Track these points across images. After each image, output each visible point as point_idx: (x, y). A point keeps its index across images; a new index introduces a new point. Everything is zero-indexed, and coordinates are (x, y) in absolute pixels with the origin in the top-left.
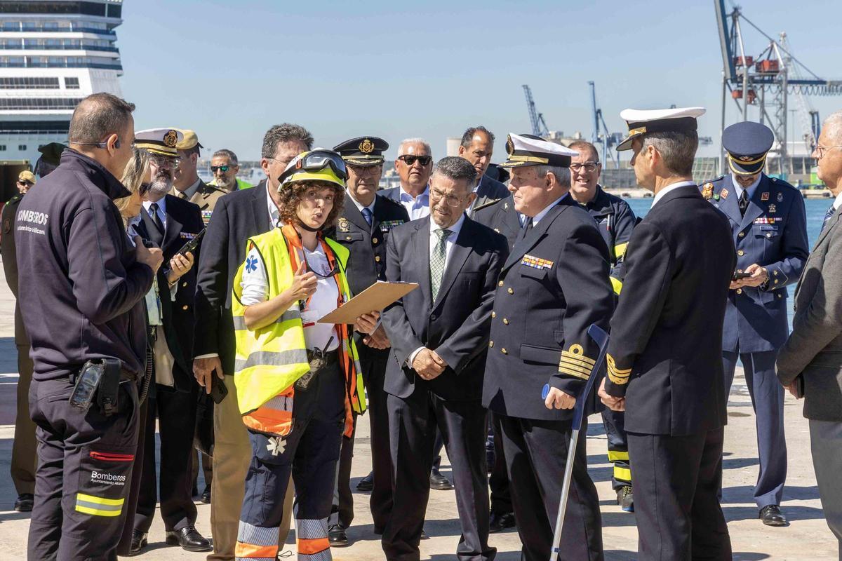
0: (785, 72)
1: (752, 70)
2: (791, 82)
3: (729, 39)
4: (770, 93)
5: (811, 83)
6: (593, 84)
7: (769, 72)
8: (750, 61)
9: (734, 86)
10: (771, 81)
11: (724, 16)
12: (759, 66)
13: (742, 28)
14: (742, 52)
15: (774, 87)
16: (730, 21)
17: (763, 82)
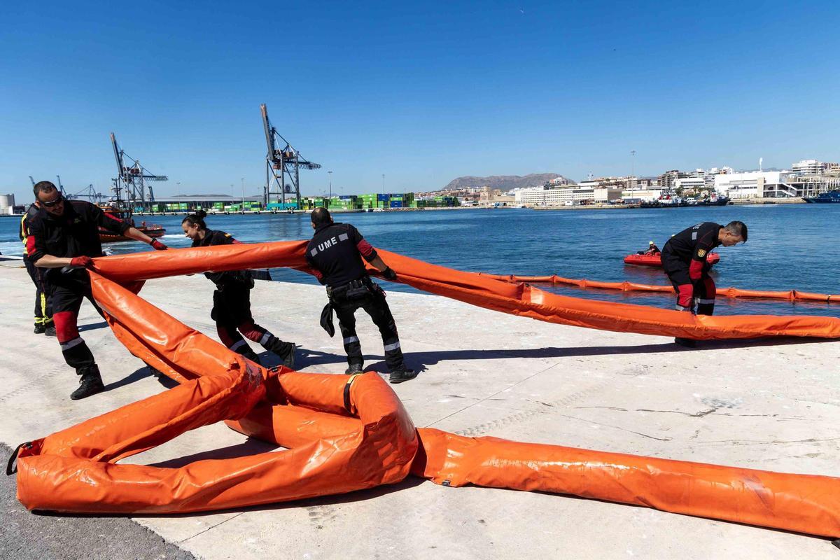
0: (142, 173)
1: (129, 172)
2: (144, 176)
3: (120, 161)
4: (136, 180)
5: (151, 177)
6: (58, 176)
7: (135, 173)
8: (128, 169)
9: (123, 178)
10: (137, 176)
11: (118, 153)
12: (132, 171)
13: (124, 158)
14: (125, 165)
15: (138, 178)
16: (120, 155)
17: (133, 176)
